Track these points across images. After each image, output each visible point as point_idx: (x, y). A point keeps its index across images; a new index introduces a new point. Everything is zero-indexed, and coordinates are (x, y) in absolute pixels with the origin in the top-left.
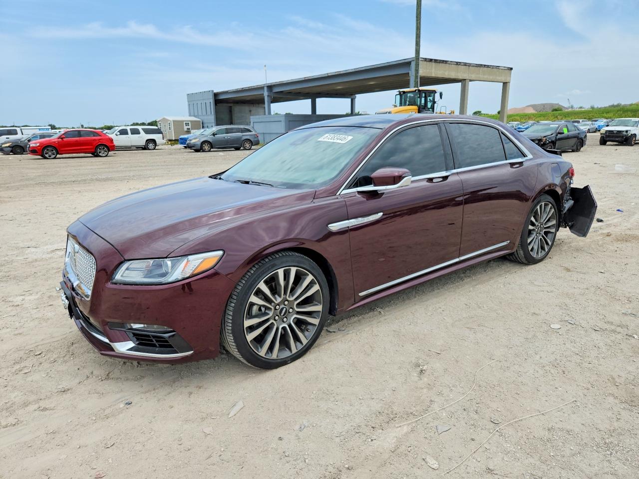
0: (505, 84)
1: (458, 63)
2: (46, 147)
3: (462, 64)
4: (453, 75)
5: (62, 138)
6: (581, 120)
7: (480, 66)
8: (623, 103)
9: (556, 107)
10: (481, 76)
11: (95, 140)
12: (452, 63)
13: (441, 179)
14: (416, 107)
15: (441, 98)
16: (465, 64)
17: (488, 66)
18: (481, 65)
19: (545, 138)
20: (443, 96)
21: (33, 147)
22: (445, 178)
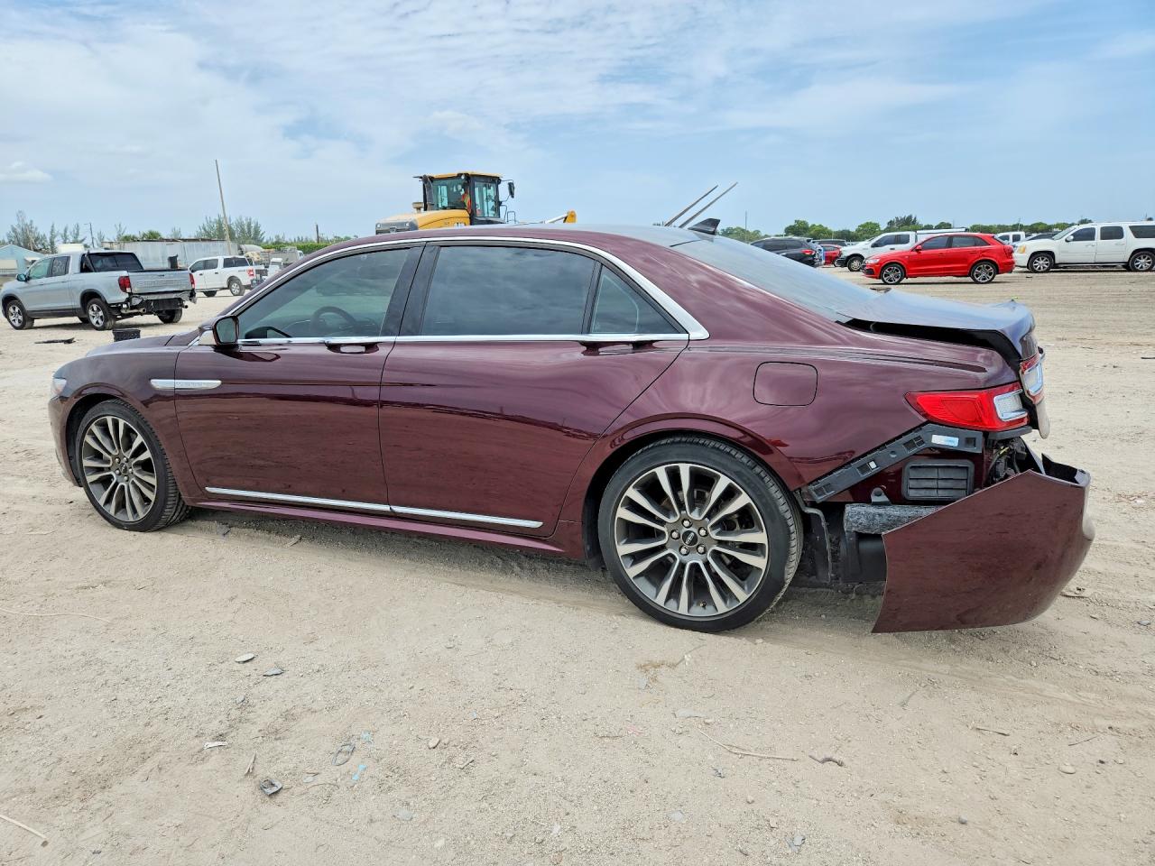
2: (887, 265)
5: (917, 251)
11: (974, 252)
13: (363, 349)
14: (464, 213)
15: (512, 194)
20: (515, 192)
21: (872, 265)
22: (370, 347)
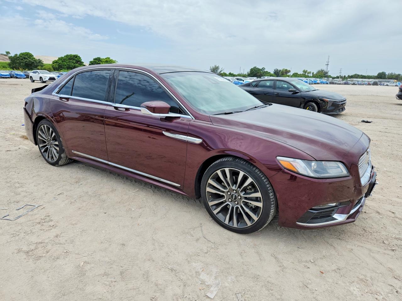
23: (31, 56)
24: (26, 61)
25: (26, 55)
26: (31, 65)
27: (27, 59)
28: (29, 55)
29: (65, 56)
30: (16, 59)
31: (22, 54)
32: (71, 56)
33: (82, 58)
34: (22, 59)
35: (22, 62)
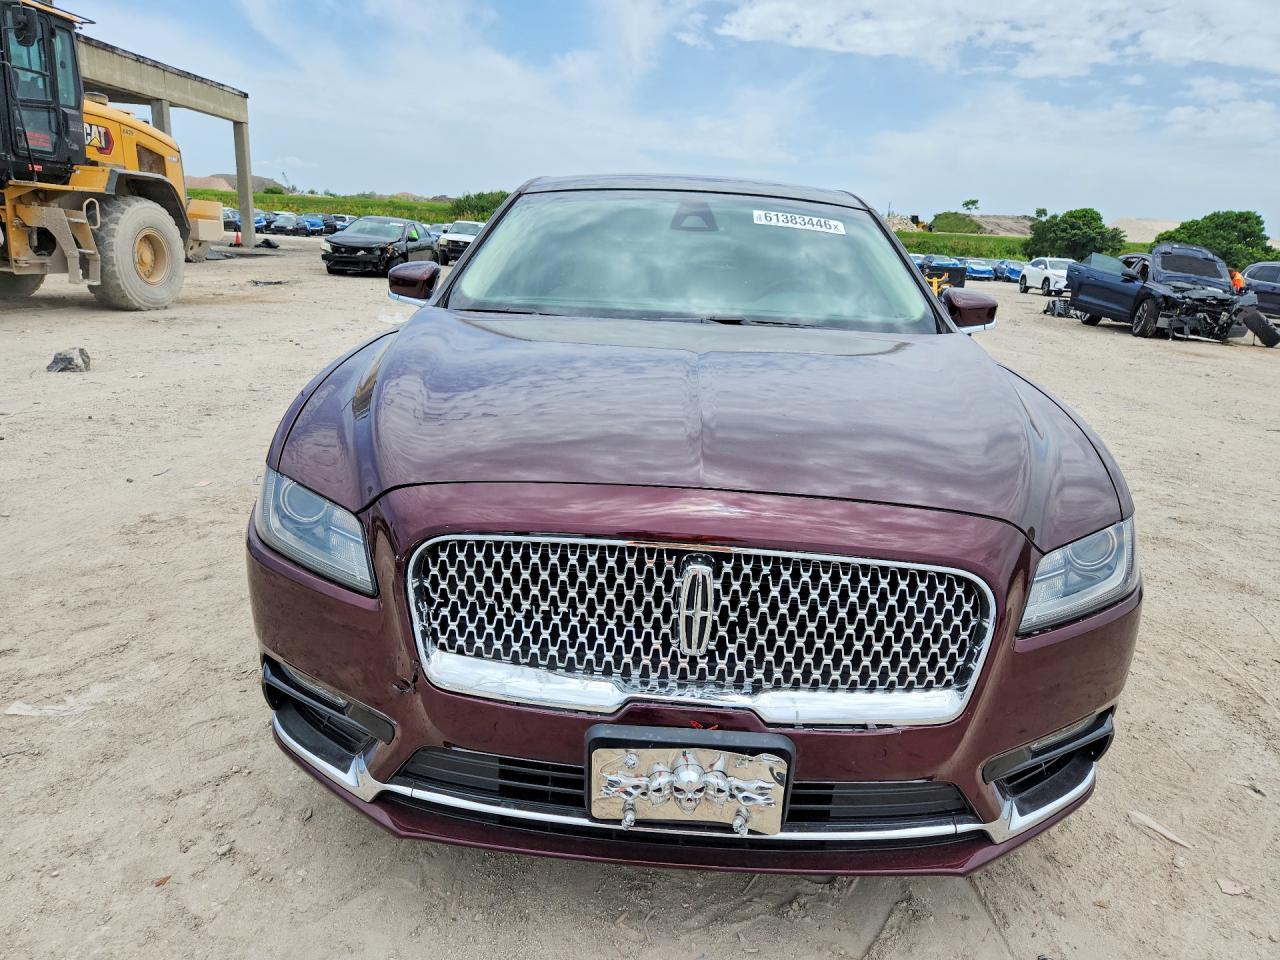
0: (238, 125)
1: (139, 59)
3: (149, 63)
4: (132, 84)
6: (347, 217)
7: (187, 75)
8: (378, 193)
9: (271, 186)
10: (193, 100)
12: (127, 55)
16: (156, 65)
17: (202, 80)
18: (188, 73)
19: (391, 247)
23: (1093, 219)
24: (1075, 235)
25: (1080, 218)
26: (1084, 246)
27: (1080, 229)
28: (1089, 217)
29: (1205, 218)
30: (1049, 230)
31: (1071, 214)
32: (1228, 215)
33: (1265, 225)
34: (1064, 230)
35: (1062, 238)
